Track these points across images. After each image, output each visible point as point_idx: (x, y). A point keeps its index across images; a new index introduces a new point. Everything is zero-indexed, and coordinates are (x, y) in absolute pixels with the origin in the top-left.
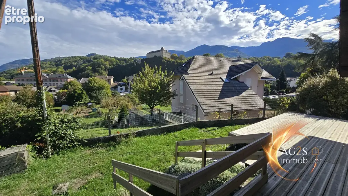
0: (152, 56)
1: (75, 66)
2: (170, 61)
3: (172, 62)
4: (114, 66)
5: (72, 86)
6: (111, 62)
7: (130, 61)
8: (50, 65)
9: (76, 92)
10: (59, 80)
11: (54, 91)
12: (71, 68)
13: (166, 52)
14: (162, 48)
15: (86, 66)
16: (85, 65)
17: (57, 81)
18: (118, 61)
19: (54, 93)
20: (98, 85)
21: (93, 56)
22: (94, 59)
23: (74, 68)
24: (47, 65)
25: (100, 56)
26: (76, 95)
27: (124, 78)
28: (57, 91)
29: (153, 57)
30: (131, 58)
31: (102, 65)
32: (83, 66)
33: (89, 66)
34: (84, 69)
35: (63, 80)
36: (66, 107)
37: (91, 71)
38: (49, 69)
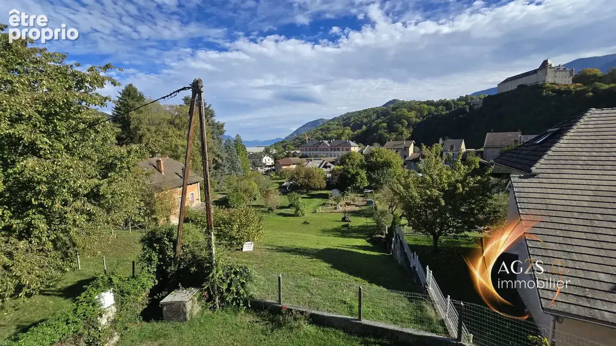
0: (513, 86)
1: (366, 124)
2: (568, 92)
3: (577, 92)
4: (425, 119)
5: (350, 159)
6: (420, 111)
7: (458, 104)
8: (337, 125)
9: (349, 173)
10: (341, 148)
11: (329, 167)
12: (361, 127)
13: (558, 69)
14: (545, 62)
15: (380, 123)
16: (379, 121)
17: (339, 150)
18: (433, 108)
19: (328, 170)
20: (382, 160)
21: (392, 106)
22: (394, 109)
23: (364, 127)
24: (335, 126)
25: (403, 103)
26: (349, 176)
27: (438, 142)
28: (333, 167)
29: (515, 87)
30: (461, 99)
31: (405, 119)
32: (376, 123)
33: (383, 122)
34: (376, 128)
35: (344, 148)
36: (335, 193)
37: (385, 131)
38: (335, 131)
